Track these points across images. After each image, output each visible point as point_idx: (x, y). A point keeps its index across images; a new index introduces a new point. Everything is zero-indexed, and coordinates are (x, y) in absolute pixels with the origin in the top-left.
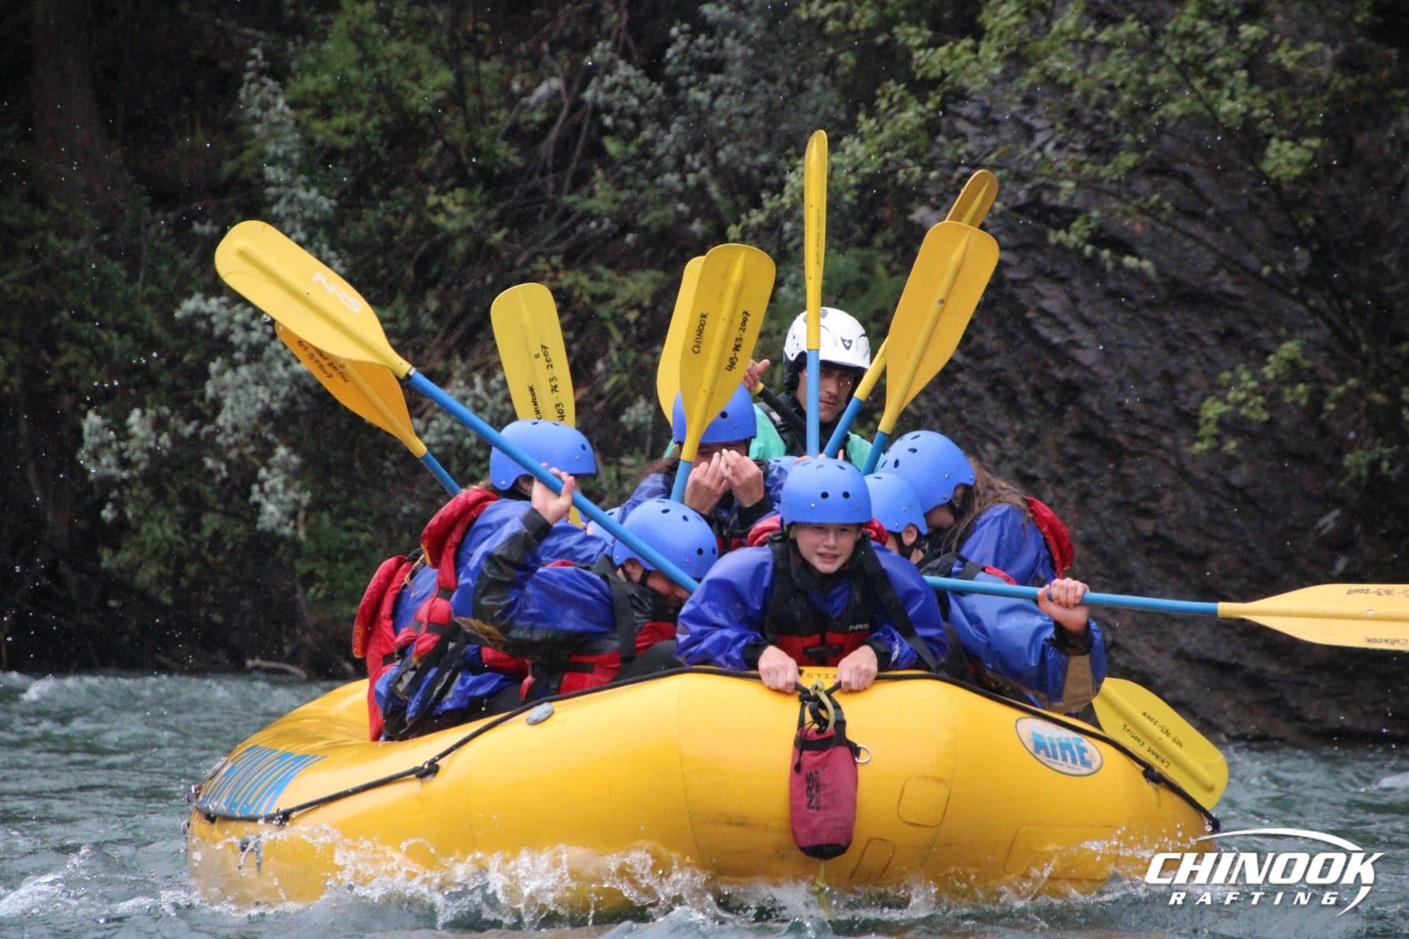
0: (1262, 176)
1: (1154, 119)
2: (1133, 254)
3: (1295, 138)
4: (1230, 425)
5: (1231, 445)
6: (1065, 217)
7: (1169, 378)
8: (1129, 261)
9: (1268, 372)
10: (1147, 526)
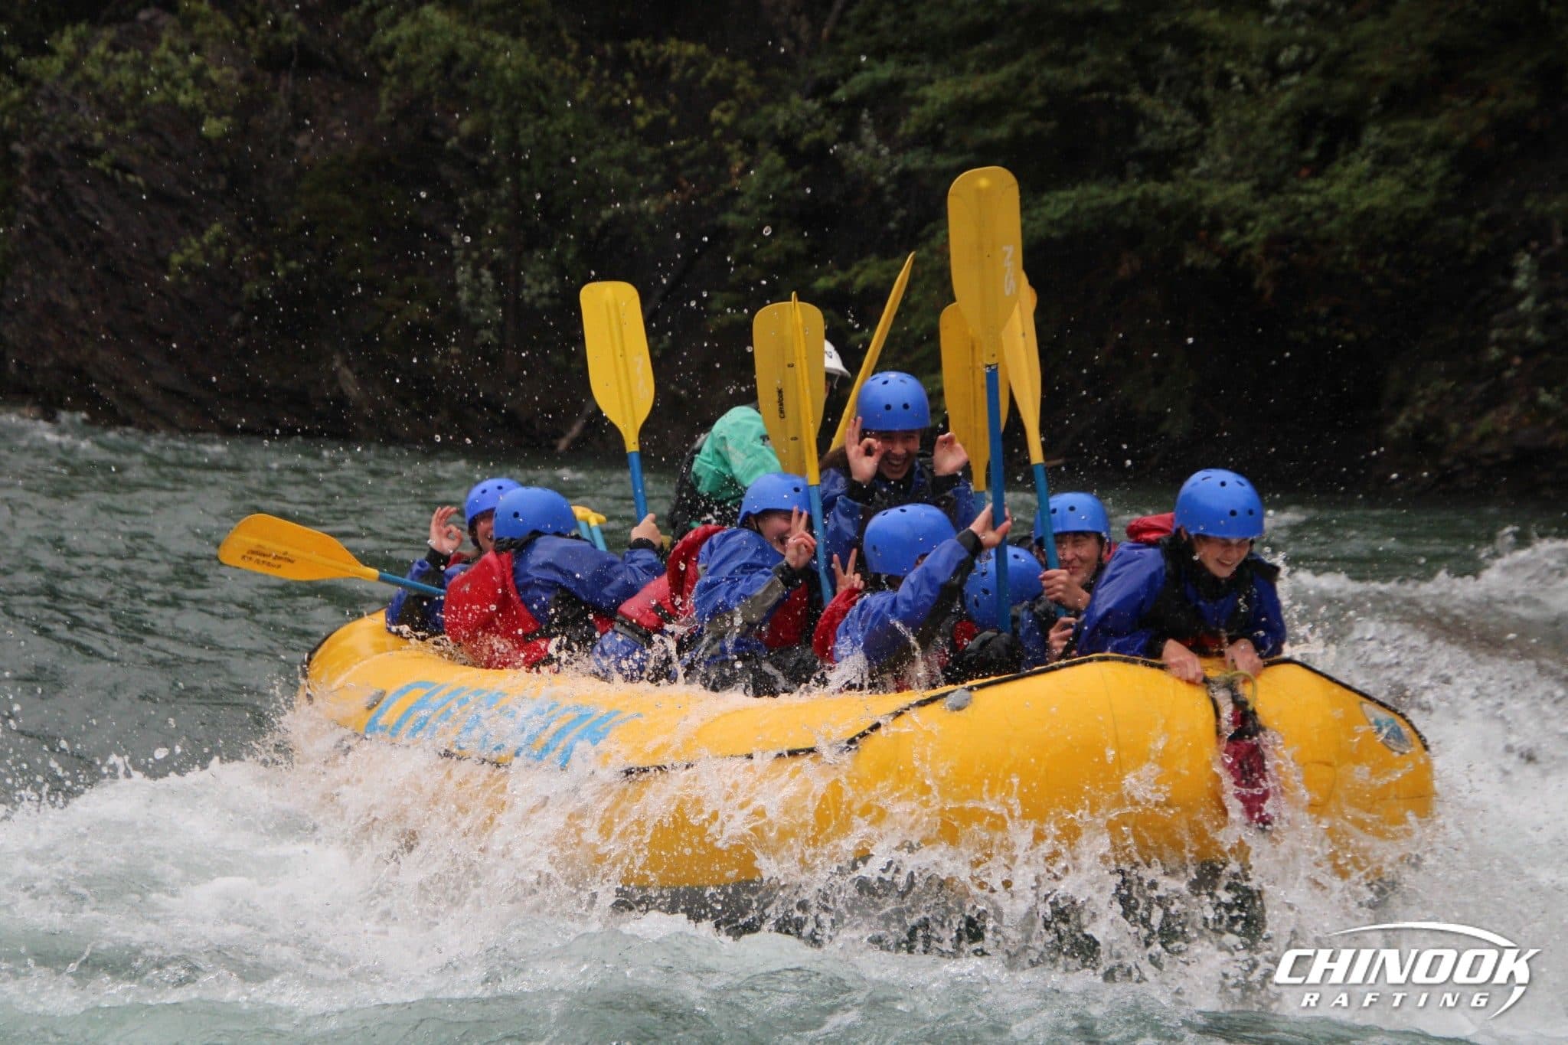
0: (202, 137)
1: (143, 103)
2: (131, 172)
3: (219, 114)
4: (187, 267)
5: (186, 279)
6: (96, 153)
7: (151, 241)
8: (131, 178)
9: (206, 240)
10: (139, 318)
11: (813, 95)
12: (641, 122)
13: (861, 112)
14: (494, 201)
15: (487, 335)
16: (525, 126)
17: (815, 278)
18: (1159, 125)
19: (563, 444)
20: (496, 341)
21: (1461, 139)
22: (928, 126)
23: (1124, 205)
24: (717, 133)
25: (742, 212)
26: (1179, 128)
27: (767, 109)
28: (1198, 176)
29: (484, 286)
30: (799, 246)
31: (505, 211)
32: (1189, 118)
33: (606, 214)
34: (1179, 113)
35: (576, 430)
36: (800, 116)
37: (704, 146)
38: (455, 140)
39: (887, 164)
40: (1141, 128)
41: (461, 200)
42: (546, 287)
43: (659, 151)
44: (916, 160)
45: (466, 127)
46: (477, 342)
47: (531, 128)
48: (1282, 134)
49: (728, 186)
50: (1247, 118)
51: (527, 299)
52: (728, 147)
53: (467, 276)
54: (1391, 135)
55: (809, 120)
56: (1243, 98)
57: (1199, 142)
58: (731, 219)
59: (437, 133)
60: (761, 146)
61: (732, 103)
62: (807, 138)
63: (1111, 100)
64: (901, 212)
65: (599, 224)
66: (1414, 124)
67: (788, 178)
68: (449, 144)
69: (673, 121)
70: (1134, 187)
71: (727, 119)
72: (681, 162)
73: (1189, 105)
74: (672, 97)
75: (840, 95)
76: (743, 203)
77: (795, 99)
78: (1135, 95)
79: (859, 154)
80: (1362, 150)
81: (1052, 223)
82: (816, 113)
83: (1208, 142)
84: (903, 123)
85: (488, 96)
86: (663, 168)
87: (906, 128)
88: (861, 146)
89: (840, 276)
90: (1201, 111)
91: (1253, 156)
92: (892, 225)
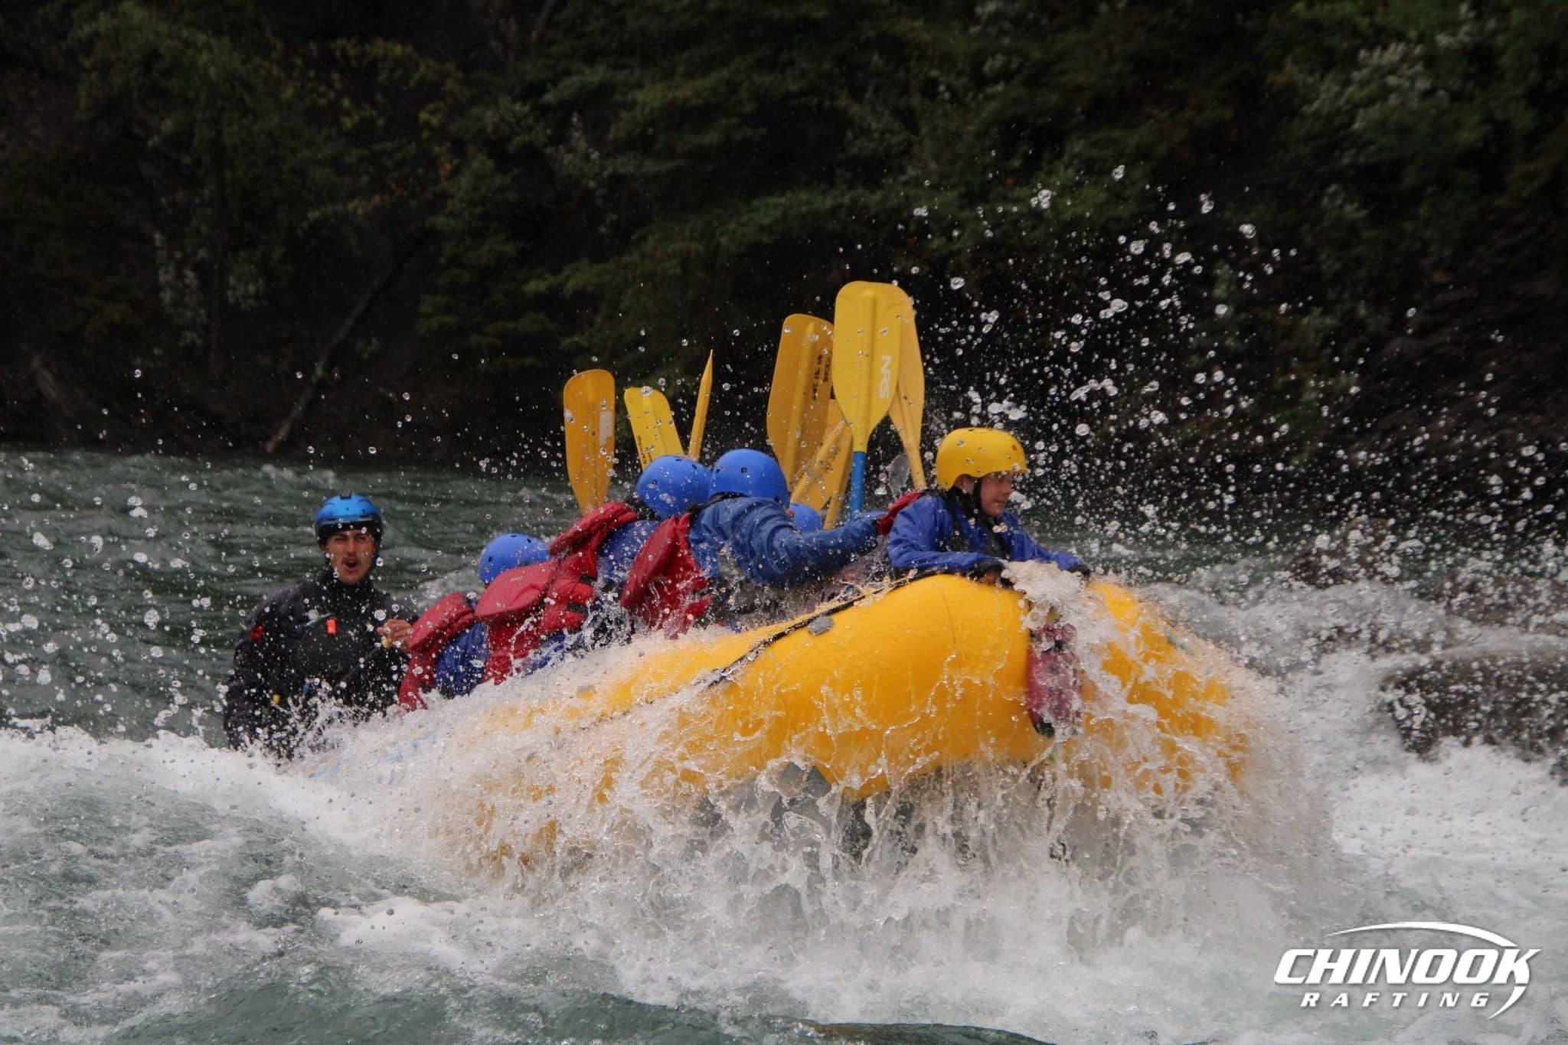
11: (524, 98)
12: (348, 123)
13: (571, 116)
14: (197, 201)
15: (190, 336)
16: (229, 125)
17: (526, 281)
18: (866, 132)
19: (270, 447)
20: (199, 342)
21: (1161, 150)
22: (638, 130)
23: (833, 211)
24: (425, 135)
25: (452, 215)
26: (887, 136)
27: (475, 111)
28: (906, 184)
29: (187, 286)
30: (509, 249)
31: (209, 211)
32: (896, 126)
33: (313, 215)
34: (887, 118)
35: (282, 434)
36: (509, 118)
37: (412, 148)
38: (156, 139)
39: (597, 169)
40: (850, 135)
41: (164, 200)
42: (252, 289)
43: (366, 152)
44: (625, 164)
45: (168, 125)
46: (181, 344)
47: (235, 127)
48: (988, 143)
49: (438, 188)
50: (953, 128)
51: (231, 300)
52: (437, 149)
53: (170, 277)
54: (1095, 144)
55: (518, 122)
56: (948, 106)
57: (907, 151)
58: (440, 221)
59: (137, 130)
60: (471, 149)
61: (441, 104)
62: (518, 140)
63: (820, 105)
64: (613, 217)
65: (305, 225)
66: (1117, 134)
67: (498, 180)
68: (150, 143)
69: (381, 122)
70: (843, 195)
71: (435, 121)
72: (389, 163)
73: (896, 112)
74: (379, 97)
75: (549, 97)
76: (452, 205)
77: (504, 101)
78: (843, 101)
79: (568, 158)
80: (1066, 158)
81: (762, 229)
82: (526, 116)
83: (916, 148)
84: (613, 129)
85: (191, 94)
86: (371, 169)
87: (616, 132)
88: (571, 150)
89: (552, 280)
90: (909, 120)
91: (960, 163)
92: (603, 230)
